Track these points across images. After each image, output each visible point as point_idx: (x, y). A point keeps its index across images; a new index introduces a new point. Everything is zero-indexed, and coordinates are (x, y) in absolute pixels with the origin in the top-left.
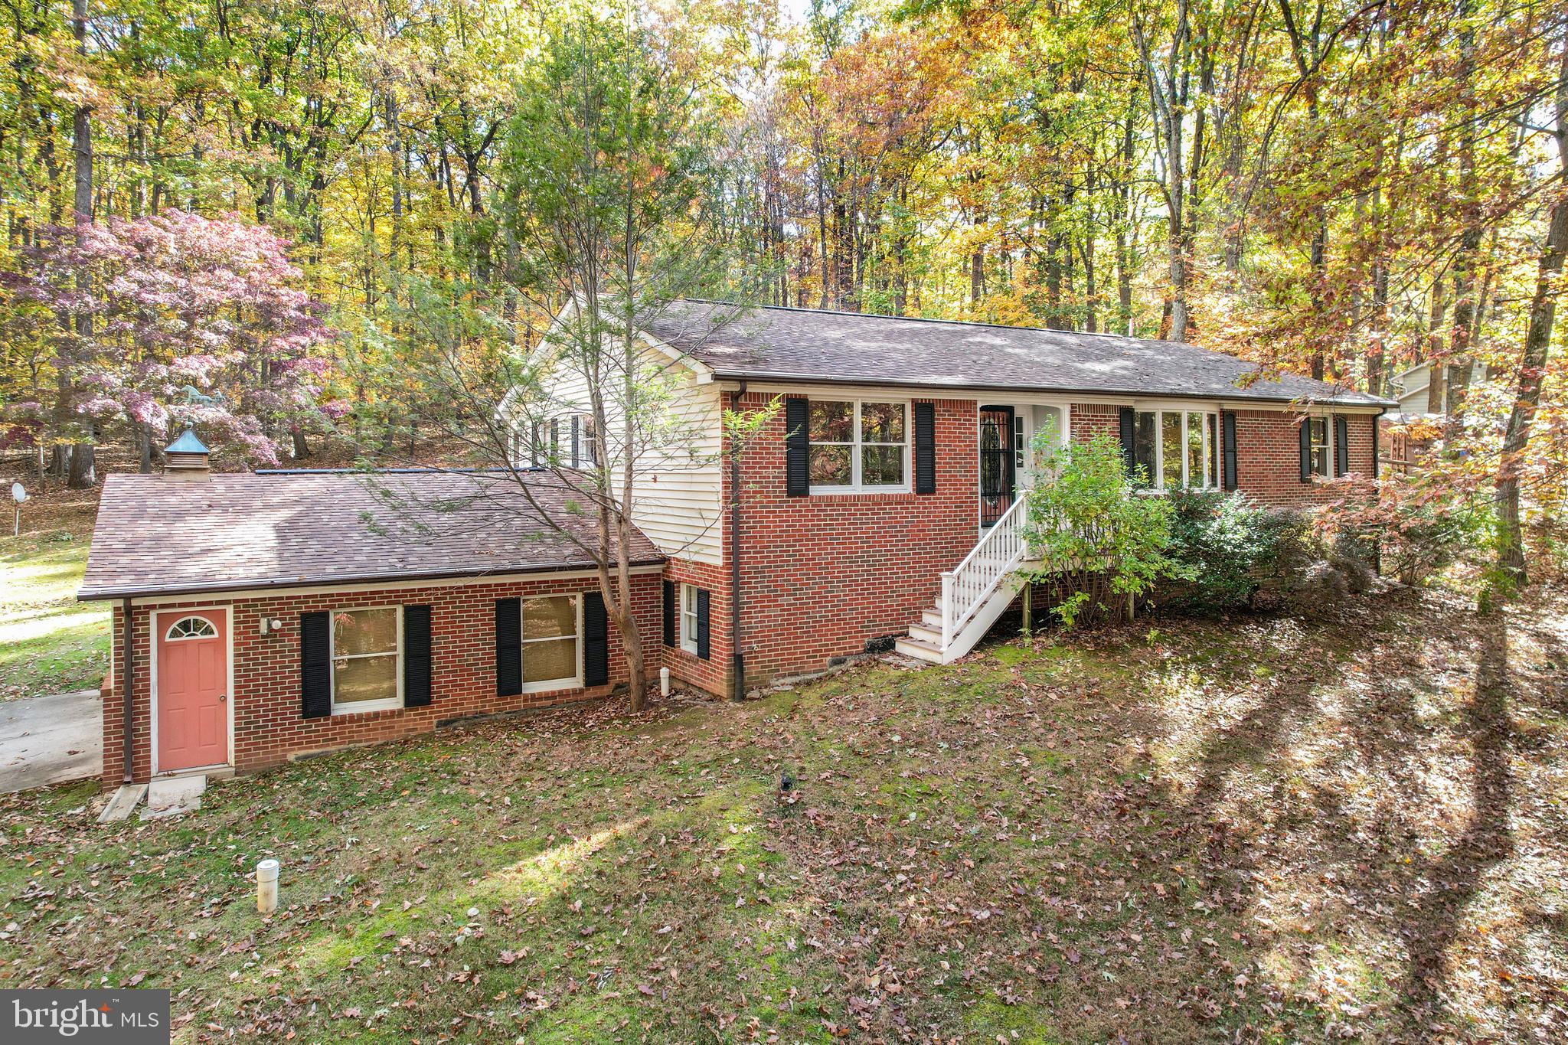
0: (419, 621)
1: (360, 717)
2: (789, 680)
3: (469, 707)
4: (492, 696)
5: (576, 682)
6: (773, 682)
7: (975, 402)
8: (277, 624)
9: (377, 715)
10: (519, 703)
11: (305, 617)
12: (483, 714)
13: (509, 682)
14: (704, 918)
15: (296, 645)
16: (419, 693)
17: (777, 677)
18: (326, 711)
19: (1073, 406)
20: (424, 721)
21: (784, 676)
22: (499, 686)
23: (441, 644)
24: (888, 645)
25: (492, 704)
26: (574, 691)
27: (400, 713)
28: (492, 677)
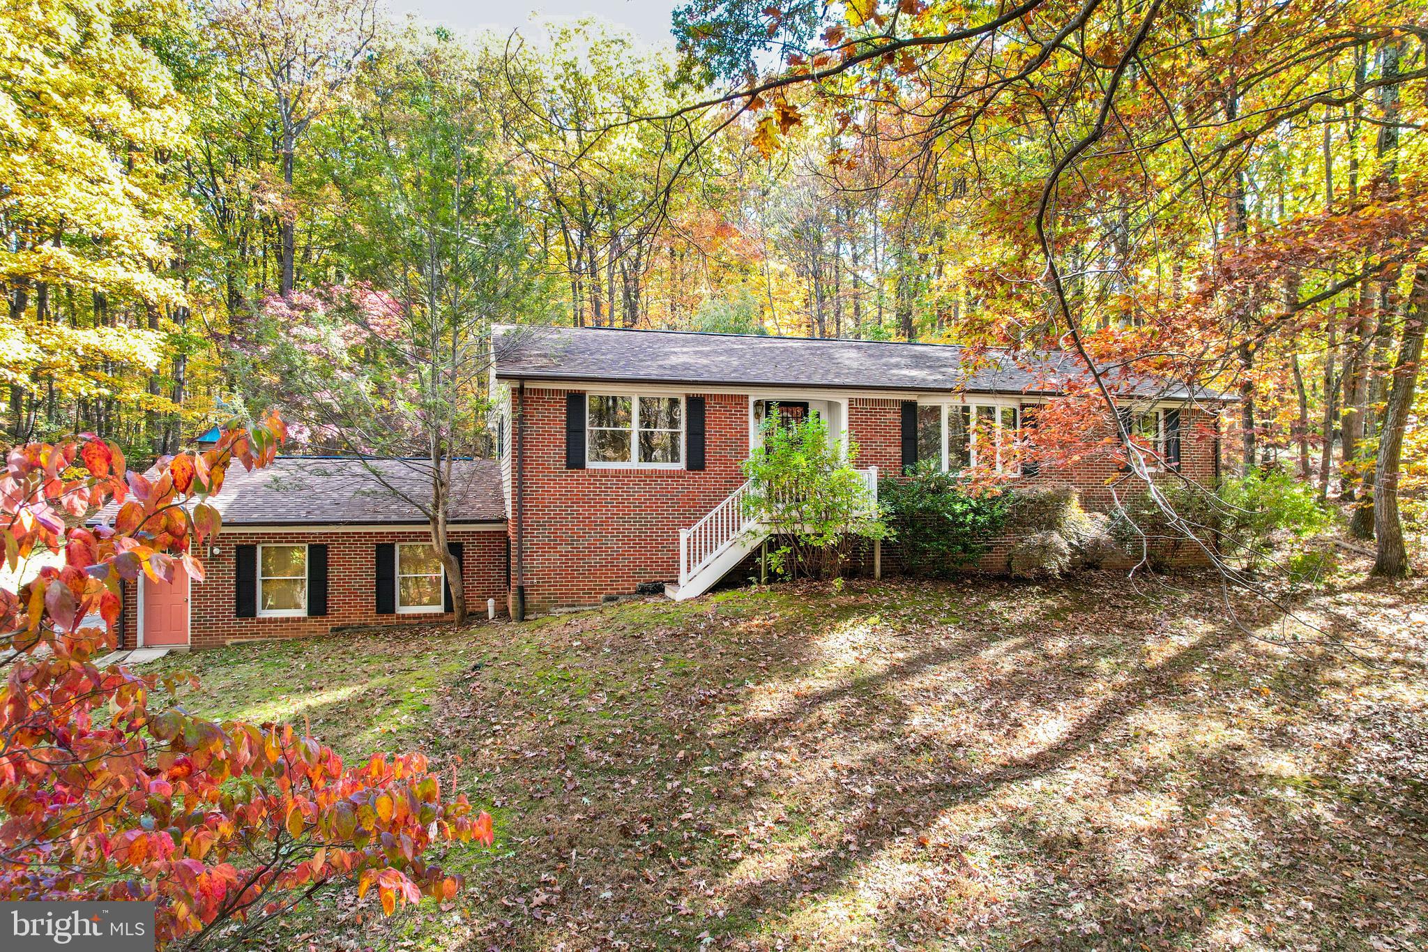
0: (319, 556)
1: (276, 620)
2: (566, 610)
3: (356, 619)
4: (372, 613)
5: (439, 609)
6: (552, 610)
7: (747, 397)
8: (216, 551)
9: (287, 620)
10: (393, 620)
11: (239, 549)
12: (365, 625)
13: (385, 602)
14: (344, 736)
15: (233, 567)
16: (318, 605)
17: (556, 607)
18: (253, 614)
19: (851, 400)
20: (323, 625)
21: (562, 606)
22: (378, 606)
23: (335, 573)
24: (658, 589)
25: (372, 618)
26: (436, 615)
27: (304, 619)
28: (373, 599)
